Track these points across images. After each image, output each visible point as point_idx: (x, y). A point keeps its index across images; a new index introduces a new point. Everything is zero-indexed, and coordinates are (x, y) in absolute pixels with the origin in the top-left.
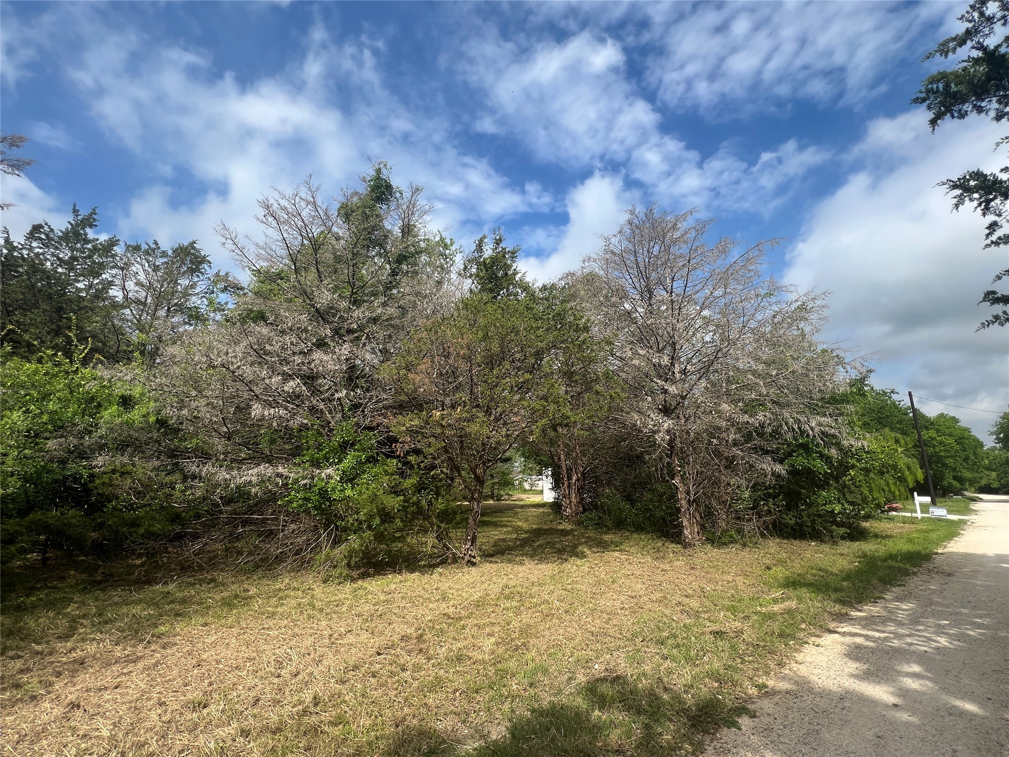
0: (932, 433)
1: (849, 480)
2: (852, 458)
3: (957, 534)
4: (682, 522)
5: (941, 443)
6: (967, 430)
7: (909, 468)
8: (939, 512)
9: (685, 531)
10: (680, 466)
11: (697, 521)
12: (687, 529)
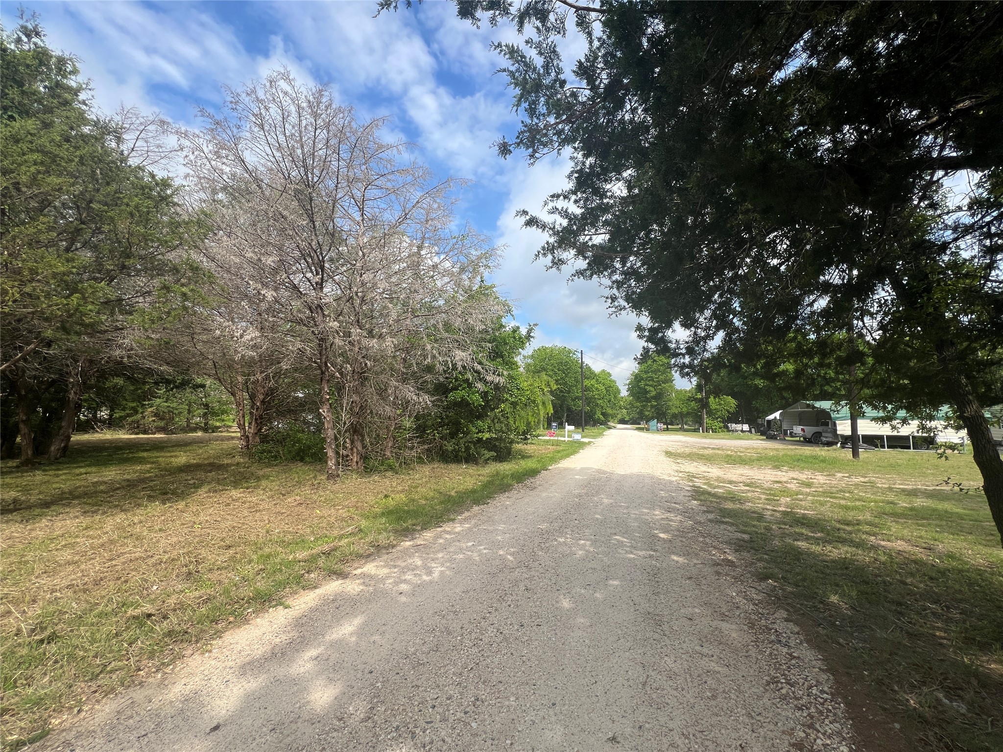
0: (593, 382)
1: (499, 412)
2: (508, 393)
3: (574, 452)
4: (326, 453)
5: (597, 389)
6: (614, 382)
7: (544, 403)
8: (577, 437)
9: (329, 462)
10: (328, 394)
11: (358, 450)
12: (331, 460)
